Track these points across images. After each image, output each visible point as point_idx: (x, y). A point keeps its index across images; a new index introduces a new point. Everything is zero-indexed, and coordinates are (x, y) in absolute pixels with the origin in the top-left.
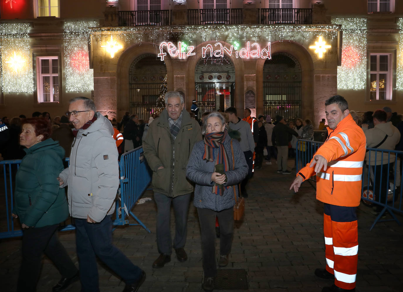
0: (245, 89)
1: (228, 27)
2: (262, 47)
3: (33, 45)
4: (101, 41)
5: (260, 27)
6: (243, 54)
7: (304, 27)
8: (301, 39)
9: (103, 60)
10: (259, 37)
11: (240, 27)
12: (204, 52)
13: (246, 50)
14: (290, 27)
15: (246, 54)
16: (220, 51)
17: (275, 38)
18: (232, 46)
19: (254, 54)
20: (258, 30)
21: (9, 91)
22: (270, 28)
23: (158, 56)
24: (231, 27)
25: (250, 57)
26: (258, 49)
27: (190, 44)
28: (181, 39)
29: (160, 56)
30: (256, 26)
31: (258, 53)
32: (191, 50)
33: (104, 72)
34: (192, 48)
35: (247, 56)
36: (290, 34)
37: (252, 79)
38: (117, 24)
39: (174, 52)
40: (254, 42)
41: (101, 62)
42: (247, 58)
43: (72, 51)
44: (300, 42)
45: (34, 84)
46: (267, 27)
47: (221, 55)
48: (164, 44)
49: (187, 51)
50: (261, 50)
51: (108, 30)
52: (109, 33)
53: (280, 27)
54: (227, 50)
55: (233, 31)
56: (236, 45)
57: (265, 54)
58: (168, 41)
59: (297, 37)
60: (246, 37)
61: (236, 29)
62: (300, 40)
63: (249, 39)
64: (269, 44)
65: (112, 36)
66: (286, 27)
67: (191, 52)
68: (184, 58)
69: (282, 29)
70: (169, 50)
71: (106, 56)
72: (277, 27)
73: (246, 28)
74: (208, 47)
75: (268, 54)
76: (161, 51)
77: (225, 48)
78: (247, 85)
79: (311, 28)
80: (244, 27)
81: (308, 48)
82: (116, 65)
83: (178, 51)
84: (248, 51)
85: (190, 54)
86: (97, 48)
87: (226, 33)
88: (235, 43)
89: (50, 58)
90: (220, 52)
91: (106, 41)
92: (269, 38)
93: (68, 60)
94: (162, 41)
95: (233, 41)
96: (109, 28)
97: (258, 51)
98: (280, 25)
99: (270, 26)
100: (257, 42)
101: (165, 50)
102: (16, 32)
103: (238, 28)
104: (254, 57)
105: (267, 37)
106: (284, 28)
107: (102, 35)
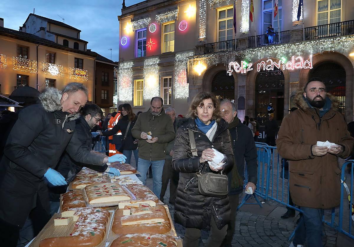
0: (290, 94)
1: (277, 47)
2: (305, 60)
3: (160, 71)
4: (194, 64)
5: (303, 43)
6: (289, 66)
7: (344, 38)
8: (342, 49)
9: (194, 77)
10: (302, 51)
11: (286, 45)
12: (259, 67)
13: (291, 62)
14: (330, 39)
15: (291, 66)
16: (270, 65)
17: (316, 51)
18: (280, 61)
19: (298, 65)
20: (301, 46)
21: (147, 98)
22: (312, 43)
23: (228, 73)
24: (279, 47)
25: (295, 68)
26: (301, 61)
27: (249, 62)
28: (243, 60)
29: (229, 72)
30: (299, 43)
31: (301, 64)
32: (250, 66)
33: (194, 85)
34: (251, 65)
35: (292, 67)
36: (330, 46)
37: (296, 86)
38: (203, 53)
39: (238, 69)
40: (298, 56)
41: (193, 78)
42: (292, 69)
43: (179, 72)
44: (341, 51)
45: (159, 94)
46: (309, 42)
47: (272, 69)
48: (231, 63)
49: (247, 67)
50: (304, 63)
51: (197, 57)
52: (198, 59)
53: (320, 41)
54: (276, 64)
55: (280, 50)
56: (284, 60)
57: (307, 65)
58: (234, 62)
59: (337, 48)
60: (292, 52)
61: (283, 47)
62: (340, 49)
63: (294, 54)
64: (311, 56)
65: (199, 61)
66: (326, 40)
67: (250, 68)
68: (245, 72)
69: (322, 42)
70: (235, 67)
71: (196, 74)
72: (317, 41)
73: (291, 46)
74: (262, 63)
75: (310, 64)
76: (230, 69)
77: (274, 63)
78: (292, 91)
79: (351, 37)
80: (289, 45)
81: (348, 56)
82: (202, 80)
83: (241, 68)
84: (293, 63)
85: (249, 69)
86: (191, 69)
87: (276, 51)
88: (283, 58)
89: (168, 77)
90: (271, 67)
91: (196, 64)
92: (311, 51)
93: (177, 78)
94: (231, 62)
95: (281, 56)
96: (198, 56)
97: (301, 63)
98: (321, 40)
99: (312, 41)
100: (301, 55)
101: (232, 68)
102: (152, 64)
103: (285, 46)
104: (297, 68)
105: (309, 51)
106: (324, 42)
107: (194, 61)
